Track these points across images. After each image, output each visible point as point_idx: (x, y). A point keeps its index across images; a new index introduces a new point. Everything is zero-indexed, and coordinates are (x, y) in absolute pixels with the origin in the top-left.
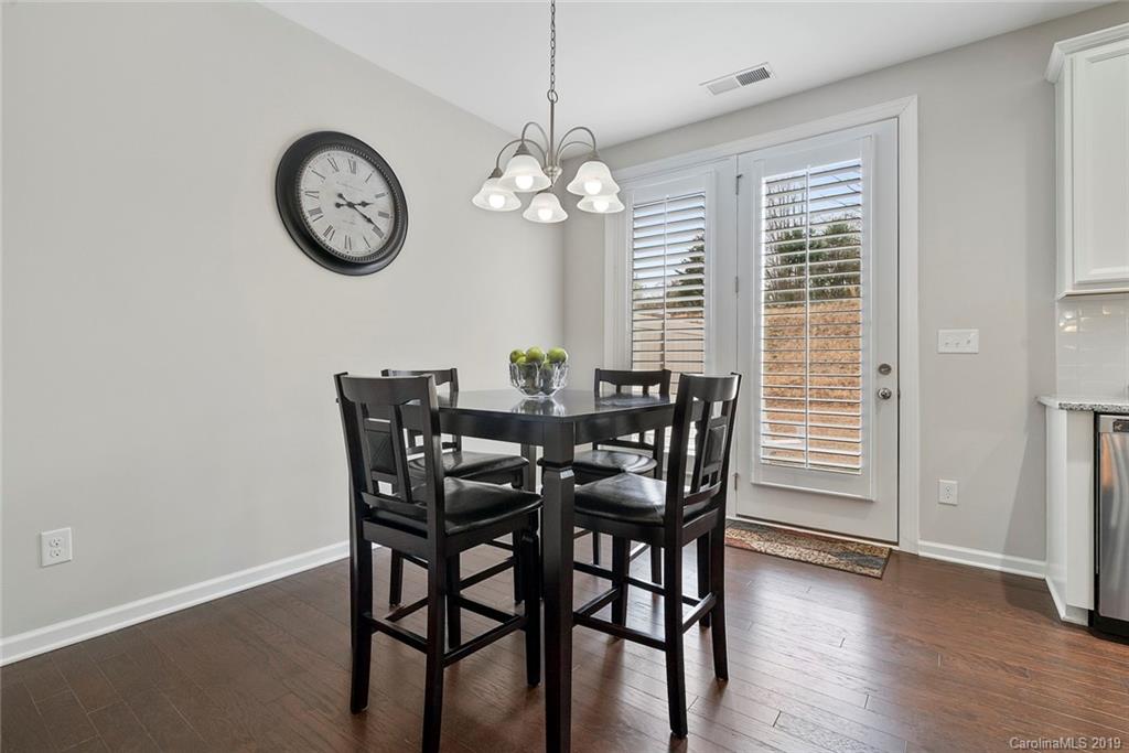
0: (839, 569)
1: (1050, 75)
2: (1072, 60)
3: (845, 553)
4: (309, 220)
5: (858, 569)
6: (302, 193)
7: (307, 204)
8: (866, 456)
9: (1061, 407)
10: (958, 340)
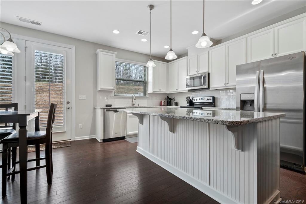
0: (62, 147)
2: (100, 52)
5: (66, 146)
8: (64, 122)
9: (100, 108)
10: (82, 97)
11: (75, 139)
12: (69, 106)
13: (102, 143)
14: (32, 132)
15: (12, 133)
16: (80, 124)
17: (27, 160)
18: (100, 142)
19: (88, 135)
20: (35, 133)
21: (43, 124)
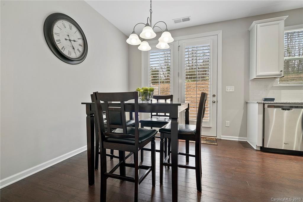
0: (208, 144)
1: (250, 29)
2: (257, 26)
3: (207, 140)
4: (57, 43)
5: (212, 143)
6: (54, 33)
7: (56, 38)
8: (210, 117)
9: (257, 103)
10: (230, 89)
11: (221, 137)
12: (215, 99)
13: (259, 152)
14: (183, 124)
15: (168, 123)
16: (228, 122)
17: (178, 153)
18: (257, 150)
19: (237, 136)
20: (185, 126)
21: (193, 117)
